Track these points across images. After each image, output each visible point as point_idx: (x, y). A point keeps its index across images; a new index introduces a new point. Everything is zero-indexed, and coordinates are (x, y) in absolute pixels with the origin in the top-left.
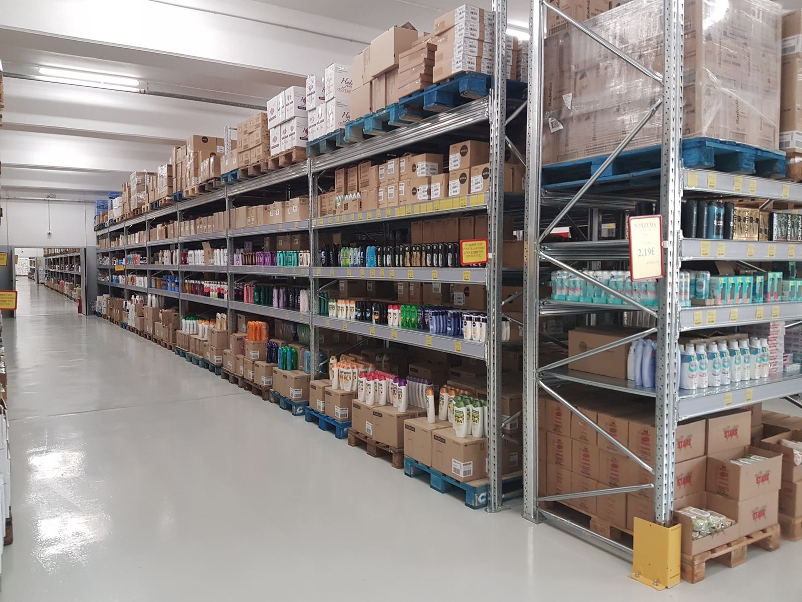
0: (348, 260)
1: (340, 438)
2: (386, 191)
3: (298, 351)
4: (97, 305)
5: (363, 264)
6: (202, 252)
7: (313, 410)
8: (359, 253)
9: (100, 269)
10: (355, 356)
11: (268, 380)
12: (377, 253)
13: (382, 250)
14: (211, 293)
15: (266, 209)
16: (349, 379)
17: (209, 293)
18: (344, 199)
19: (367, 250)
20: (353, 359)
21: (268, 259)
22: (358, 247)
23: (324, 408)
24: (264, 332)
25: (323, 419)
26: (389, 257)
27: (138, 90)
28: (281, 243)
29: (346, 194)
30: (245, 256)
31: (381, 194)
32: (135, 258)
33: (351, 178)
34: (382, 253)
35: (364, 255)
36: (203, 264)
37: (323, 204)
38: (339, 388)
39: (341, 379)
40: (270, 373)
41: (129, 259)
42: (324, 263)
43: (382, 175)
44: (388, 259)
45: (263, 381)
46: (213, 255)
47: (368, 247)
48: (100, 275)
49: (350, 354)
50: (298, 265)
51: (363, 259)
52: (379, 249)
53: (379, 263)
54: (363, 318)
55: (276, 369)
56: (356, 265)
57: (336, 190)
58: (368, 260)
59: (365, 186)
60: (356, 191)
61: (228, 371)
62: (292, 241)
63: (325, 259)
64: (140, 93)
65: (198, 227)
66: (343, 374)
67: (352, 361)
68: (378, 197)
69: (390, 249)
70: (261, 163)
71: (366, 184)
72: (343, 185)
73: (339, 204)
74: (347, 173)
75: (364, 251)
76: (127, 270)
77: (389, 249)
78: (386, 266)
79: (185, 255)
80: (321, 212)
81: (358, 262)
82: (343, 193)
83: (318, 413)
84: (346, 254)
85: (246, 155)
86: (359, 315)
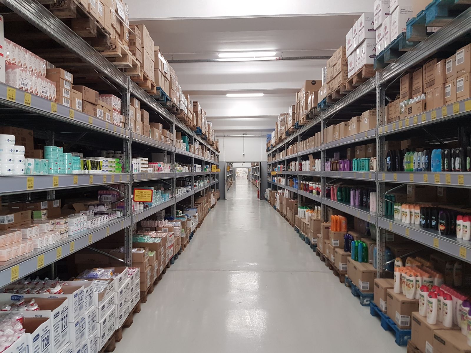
0: (412, 164)
1: (399, 345)
2: (455, 85)
3: (369, 246)
4: (266, 194)
5: (428, 168)
6: (309, 161)
7: (376, 306)
8: (424, 157)
9: (268, 174)
10: (422, 260)
11: (344, 266)
12: (444, 156)
13: (449, 153)
14: (313, 190)
15: (346, 125)
16: (411, 286)
17: (312, 191)
18: (408, 104)
19: (433, 154)
20: (419, 264)
21: (347, 166)
22: (423, 151)
23: (386, 308)
24: (344, 225)
25: (385, 319)
26: (458, 160)
27: (275, 58)
28: (358, 152)
29: (411, 97)
30: (332, 163)
31: (448, 90)
32: (281, 167)
33: (416, 82)
34: (450, 156)
35: (429, 159)
36: (309, 170)
37: (390, 113)
38: (401, 293)
39: (403, 285)
40: (345, 261)
41: (278, 168)
42: (389, 168)
43: (449, 69)
44: (457, 163)
45: (340, 266)
46: (315, 164)
47: (434, 151)
48: (268, 177)
49: (417, 258)
50: (369, 170)
51: (428, 163)
52: (446, 152)
53: (446, 167)
54: (427, 226)
55: (349, 258)
56: (421, 170)
57: (401, 97)
58: (434, 164)
59: (431, 86)
60: (421, 92)
61: (319, 251)
62: (366, 150)
63: (390, 164)
64: (277, 60)
65: (307, 144)
66: (405, 280)
67: (417, 266)
68: (445, 94)
69: (460, 151)
70: (341, 87)
71: (431, 84)
72: (408, 90)
73: (403, 110)
74: (412, 78)
75: (429, 154)
76: (278, 174)
77: (457, 151)
78: (455, 170)
79: (301, 165)
80: (388, 120)
81: (423, 166)
82: (407, 97)
83: (381, 311)
84: (410, 157)
85: (332, 84)
86: (423, 222)
